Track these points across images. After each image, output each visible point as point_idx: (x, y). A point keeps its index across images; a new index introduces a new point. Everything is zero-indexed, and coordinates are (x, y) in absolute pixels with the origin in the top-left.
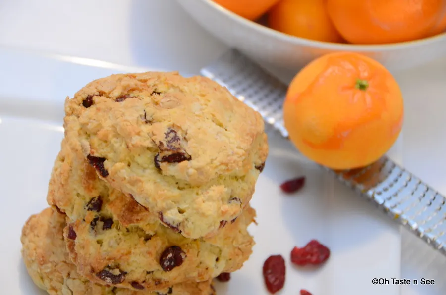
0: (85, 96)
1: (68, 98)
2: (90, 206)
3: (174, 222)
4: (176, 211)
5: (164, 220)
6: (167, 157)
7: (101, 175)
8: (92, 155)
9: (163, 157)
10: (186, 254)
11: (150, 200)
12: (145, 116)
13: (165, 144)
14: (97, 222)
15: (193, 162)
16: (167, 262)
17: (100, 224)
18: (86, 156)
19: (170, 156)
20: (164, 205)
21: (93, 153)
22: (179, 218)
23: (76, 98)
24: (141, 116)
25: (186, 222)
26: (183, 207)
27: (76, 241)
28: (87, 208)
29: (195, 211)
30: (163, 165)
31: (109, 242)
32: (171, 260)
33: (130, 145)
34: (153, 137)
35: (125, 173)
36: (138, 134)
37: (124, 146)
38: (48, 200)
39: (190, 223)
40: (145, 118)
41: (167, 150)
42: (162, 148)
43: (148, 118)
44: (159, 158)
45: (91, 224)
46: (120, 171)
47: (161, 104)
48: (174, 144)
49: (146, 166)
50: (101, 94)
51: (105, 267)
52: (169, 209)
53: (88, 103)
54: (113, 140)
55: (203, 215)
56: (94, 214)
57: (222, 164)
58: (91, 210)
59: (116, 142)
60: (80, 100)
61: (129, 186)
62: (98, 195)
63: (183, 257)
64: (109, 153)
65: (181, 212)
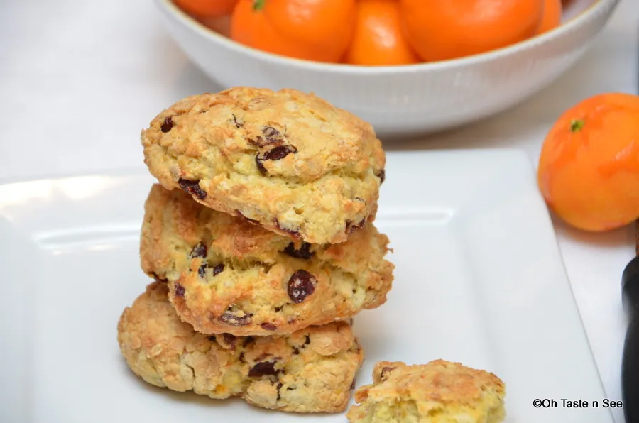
0: (162, 121)
1: (143, 130)
2: (194, 254)
3: (293, 226)
4: (292, 212)
5: (282, 228)
6: (269, 152)
7: (198, 199)
8: (184, 178)
9: (265, 153)
10: (317, 279)
11: (261, 207)
12: (235, 120)
13: (264, 139)
14: (205, 269)
15: (301, 154)
16: (296, 292)
17: (210, 271)
18: (177, 180)
19: (272, 150)
20: (277, 207)
21: (185, 174)
22: (298, 219)
23: (152, 125)
24: (230, 120)
25: (307, 224)
26: (299, 206)
27: (186, 294)
28: (191, 257)
29: (314, 209)
30: (267, 163)
31: (224, 284)
32: (300, 288)
33: (225, 150)
34: (249, 136)
35: (226, 185)
36: (232, 136)
37: (218, 154)
38: (143, 267)
39: (312, 223)
40: (236, 122)
41: (268, 144)
42: (262, 143)
43: (239, 121)
44: (261, 156)
45: (200, 272)
46: (220, 185)
47: (250, 107)
48: (274, 137)
49: (247, 171)
50: (181, 113)
51: (225, 310)
52: (285, 211)
53: (167, 126)
54: (204, 153)
55: (324, 209)
56: (200, 261)
57: (333, 153)
58: (196, 256)
59: (208, 154)
60: (158, 125)
61: (234, 198)
62: (200, 240)
63: (314, 283)
64: (203, 169)
65: (298, 212)
